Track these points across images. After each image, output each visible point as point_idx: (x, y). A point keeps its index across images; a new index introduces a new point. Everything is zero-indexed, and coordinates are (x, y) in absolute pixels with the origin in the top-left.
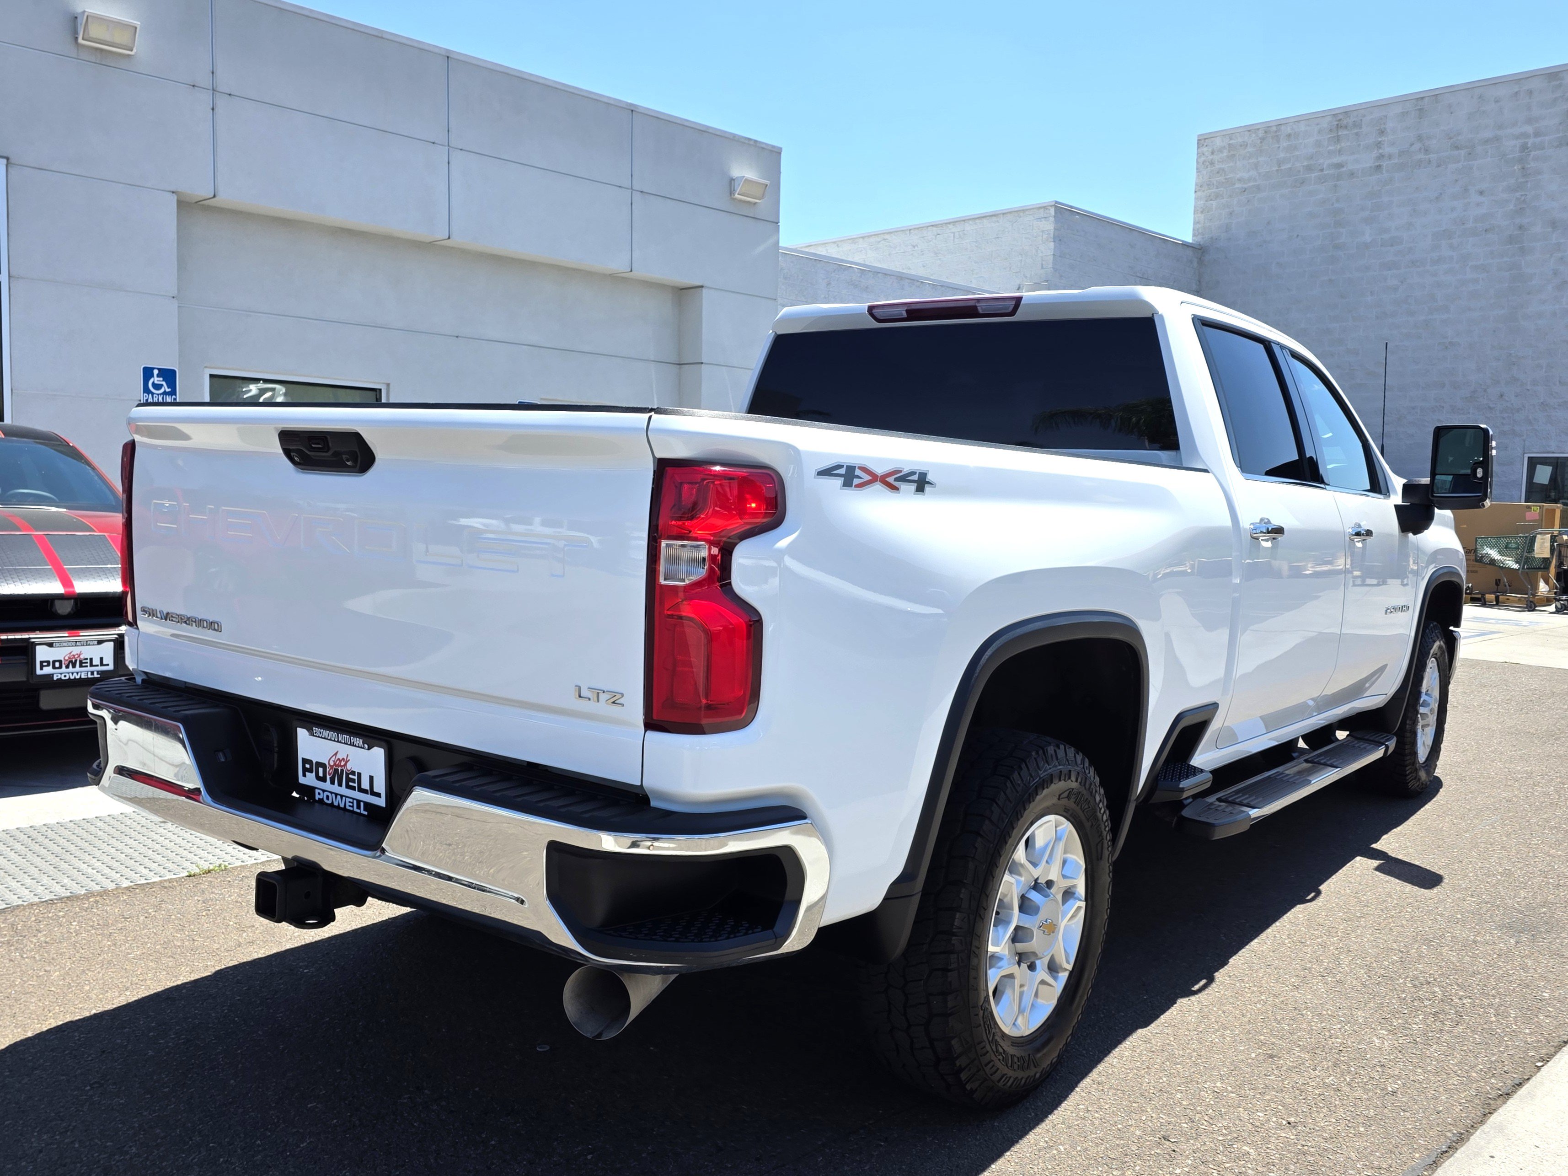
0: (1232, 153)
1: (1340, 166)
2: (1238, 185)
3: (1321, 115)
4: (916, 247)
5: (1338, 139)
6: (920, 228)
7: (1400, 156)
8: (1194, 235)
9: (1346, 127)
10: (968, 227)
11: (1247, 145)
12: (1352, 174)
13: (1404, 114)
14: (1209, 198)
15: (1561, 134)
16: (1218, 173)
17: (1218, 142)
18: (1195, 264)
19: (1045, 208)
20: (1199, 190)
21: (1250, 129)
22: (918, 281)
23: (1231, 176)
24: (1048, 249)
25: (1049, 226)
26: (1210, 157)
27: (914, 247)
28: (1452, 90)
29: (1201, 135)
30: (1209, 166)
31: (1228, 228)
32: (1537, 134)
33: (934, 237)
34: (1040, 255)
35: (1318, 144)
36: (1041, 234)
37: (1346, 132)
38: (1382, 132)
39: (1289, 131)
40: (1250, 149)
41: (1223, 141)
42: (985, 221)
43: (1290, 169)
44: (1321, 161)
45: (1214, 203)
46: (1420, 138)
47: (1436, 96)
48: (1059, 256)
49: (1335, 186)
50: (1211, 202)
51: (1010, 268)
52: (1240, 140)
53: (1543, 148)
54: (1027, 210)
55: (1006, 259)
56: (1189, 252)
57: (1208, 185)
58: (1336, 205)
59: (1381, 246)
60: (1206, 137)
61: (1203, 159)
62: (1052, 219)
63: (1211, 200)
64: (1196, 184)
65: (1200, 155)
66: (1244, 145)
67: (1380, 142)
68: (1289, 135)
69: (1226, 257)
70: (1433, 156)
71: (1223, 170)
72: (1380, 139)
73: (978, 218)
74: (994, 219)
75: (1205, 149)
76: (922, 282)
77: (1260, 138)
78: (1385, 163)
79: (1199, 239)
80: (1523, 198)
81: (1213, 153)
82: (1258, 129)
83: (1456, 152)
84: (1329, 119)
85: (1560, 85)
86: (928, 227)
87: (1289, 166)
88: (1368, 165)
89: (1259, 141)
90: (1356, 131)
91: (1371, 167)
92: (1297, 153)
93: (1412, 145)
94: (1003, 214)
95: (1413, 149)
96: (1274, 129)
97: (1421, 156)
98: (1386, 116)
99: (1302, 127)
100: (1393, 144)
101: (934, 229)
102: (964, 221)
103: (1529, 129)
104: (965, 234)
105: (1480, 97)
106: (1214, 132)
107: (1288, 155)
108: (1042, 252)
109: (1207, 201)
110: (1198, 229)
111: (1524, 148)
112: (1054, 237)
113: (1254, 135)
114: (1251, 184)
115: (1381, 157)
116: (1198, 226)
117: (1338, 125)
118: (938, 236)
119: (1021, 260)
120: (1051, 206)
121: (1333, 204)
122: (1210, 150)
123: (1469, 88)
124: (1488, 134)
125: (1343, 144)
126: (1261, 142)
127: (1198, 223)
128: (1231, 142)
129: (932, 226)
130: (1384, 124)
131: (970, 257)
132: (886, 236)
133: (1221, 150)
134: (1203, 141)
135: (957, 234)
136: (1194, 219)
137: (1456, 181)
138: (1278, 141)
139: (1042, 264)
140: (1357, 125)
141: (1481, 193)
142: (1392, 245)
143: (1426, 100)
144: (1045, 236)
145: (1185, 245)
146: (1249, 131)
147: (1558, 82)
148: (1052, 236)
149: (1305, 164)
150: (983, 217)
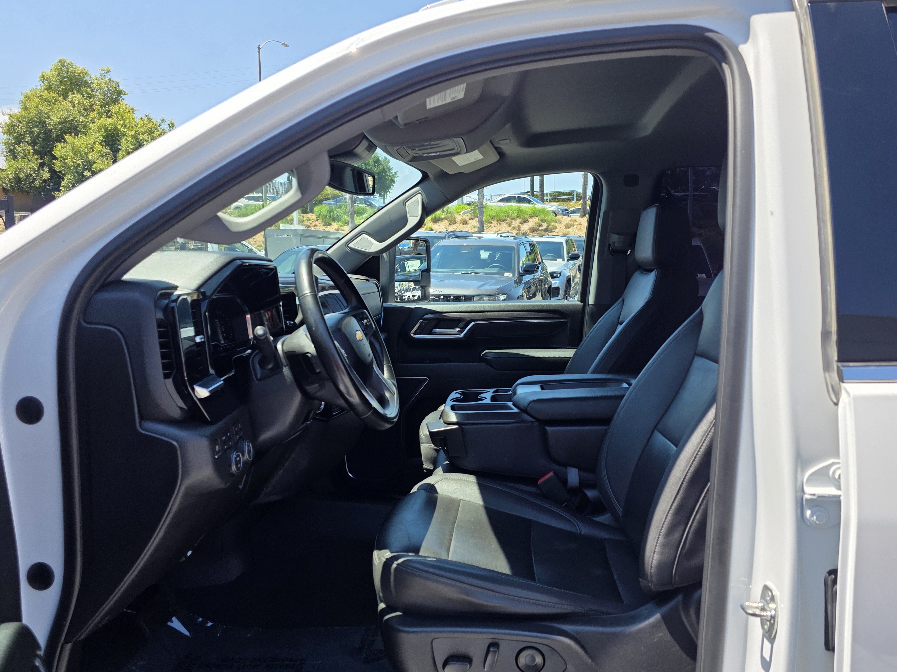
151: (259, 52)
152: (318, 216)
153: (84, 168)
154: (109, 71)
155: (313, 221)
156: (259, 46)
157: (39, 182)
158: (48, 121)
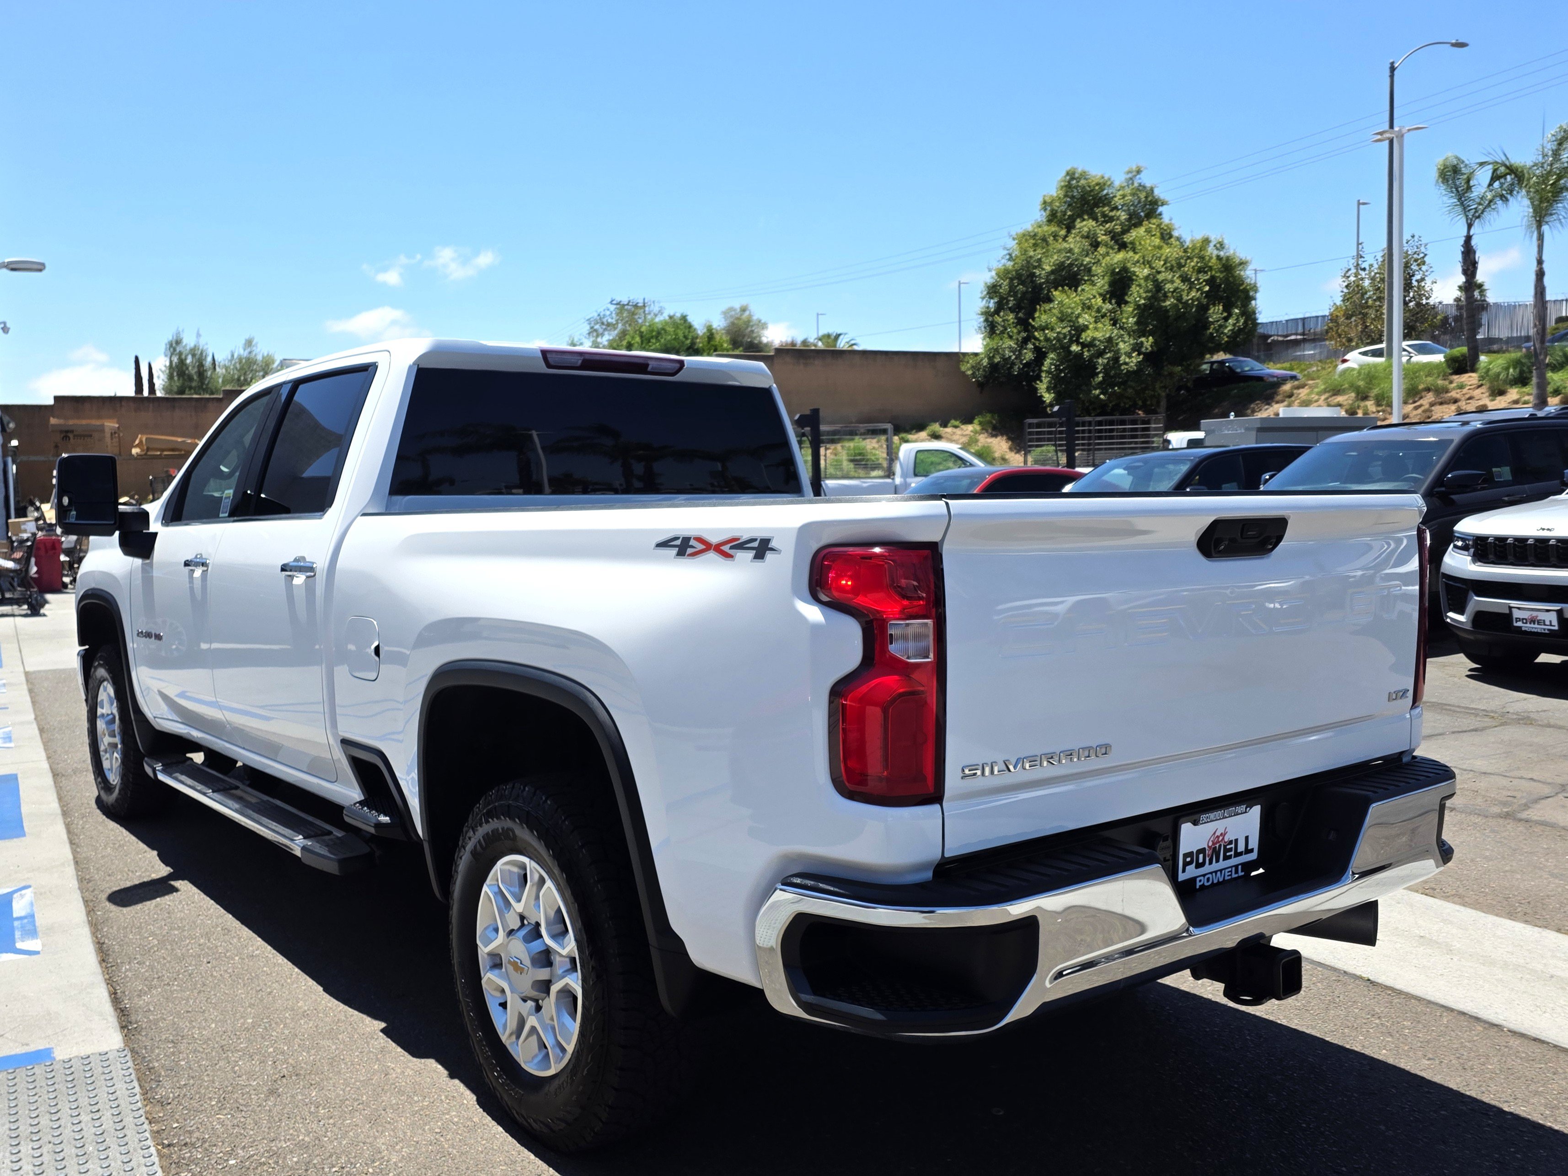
151: (1392, 77)
152: (1482, 378)
153: (1071, 339)
154: (1139, 172)
155: (1469, 389)
156: (1392, 64)
157: (1019, 368)
158: (1037, 272)
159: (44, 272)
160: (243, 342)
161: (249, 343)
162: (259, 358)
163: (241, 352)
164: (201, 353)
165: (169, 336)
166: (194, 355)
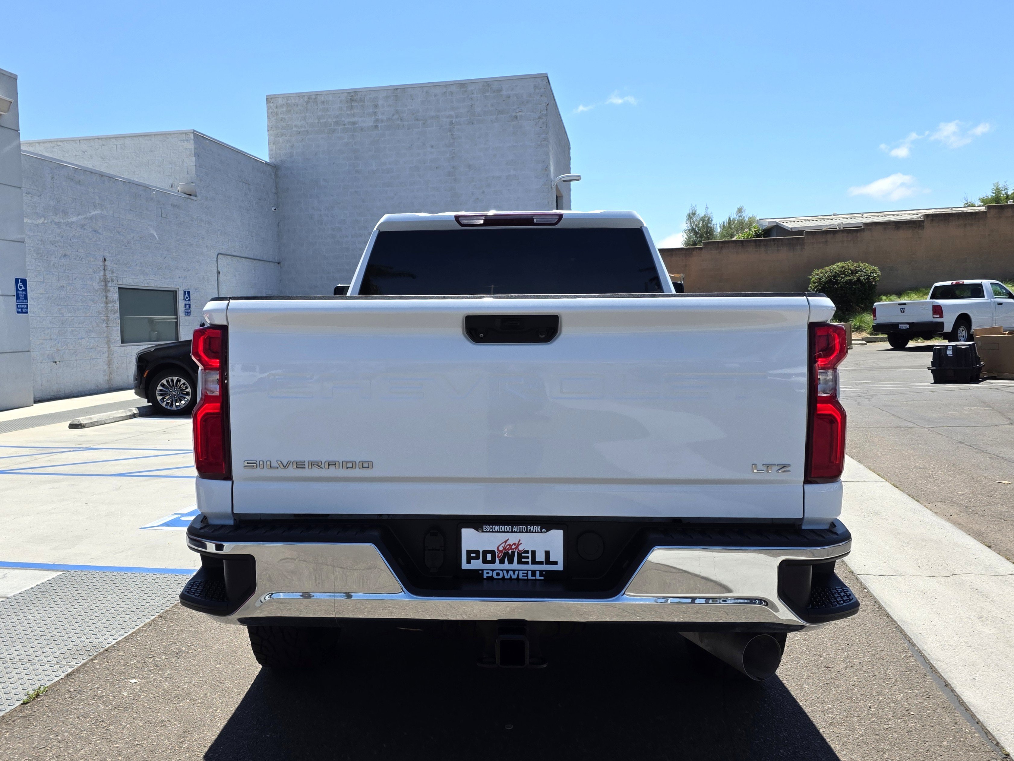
0: (289, 109)
1: (354, 123)
2: (295, 129)
3: (341, 92)
4: (86, 153)
5: (352, 108)
6: (88, 140)
7: (387, 121)
8: (270, 158)
9: (356, 101)
10: (127, 142)
11: (298, 105)
12: (362, 129)
13: (387, 97)
14: (277, 136)
15: (468, 118)
16: (281, 120)
17: (280, 101)
18: (273, 176)
19: (186, 133)
20: (270, 130)
21: (300, 95)
22: (113, 178)
23: (290, 123)
24: (191, 162)
25: (191, 145)
26: (276, 110)
27: (84, 152)
28: (413, 87)
29: (269, 95)
30: (275, 115)
31: (291, 155)
32: (457, 117)
33: (100, 147)
34: (186, 165)
35: (341, 109)
36: (185, 151)
37: (356, 104)
38: (376, 106)
39: (323, 99)
40: (300, 107)
41: (283, 101)
42: (141, 139)
43: (326, 122)
44: (343, 119)
45: (281, 139)
46: (397, 112)
47: (404, 89)
48: (199, 166)
49: (353, 135)
50: (279, 138)
51: (164, 172)
52: (293, 101)
53: (461, 125)
54: (173, 134)
55: (160, 166)
56: (269, 168)
57: (276, 127)
58: (354, 147)
59: (382, 172)
60: (271, 97)
61: (271, 110)
62: (192, 142)
63: (278, 137)
64: (268, 126)
65: (269, 108)
66: (296, 105)
67: (376, 112)
68: (323, 102)
69: (292, 173)
70: (406, 123)
71: (284, 119)
72: (375, 110)
73: (135, 136)
74: (148, 138)
75: (272, 105)
76: (116, 179)
77: (306, 102)
78: (380, 125)
79: (273, 160)
80: (453, 151)
81: (277, 107)
82: (304, 96)
83: (417, 122)
84: (346, 94)
85: (466, 91)
86: (94, 139)
87: (324, 120)
88: (370, 125)
89: (305, 103)
90: (362, 104)
91: (372, 126)
92: (329, 113)
93: (393, 115)
94: (155, 135)
95: (394, 117)
96: (314, 97)
97: (399, 122)
98: (378, 97)
99: (331, 98)
100: (383, 114)
101: (100, 141)
102: (124, 137)
103: (452, 113)
104: (125, 147)
105: (427, 93)
106: (278, 95)
107: (323, 114)
108: (187, 163)
109: (276, 137)
110: (272, 155)
111: (451, 123)
112: (195, 153)
113: (301, 99)
114: (303, 129)
115: (377, 120)
116: (272, 152)
117: (351, 99)
118: (103, 147)
119: (172, 168)
120: (191, 133)
121: (352, 146)
122: (275, 105)
123: (422, 87)
124: (432, 113)
125: (355, 111)
126: (306, 104)
127: (272, 150)
128: (288, 102)
129: (98, 139)
130: (377, 101)
131: (131, 163)
132: (59, 143)
133: (282, 106)
134: (270, 99)
135: (119, 146)
136: (269, 147)
137: (419, 138)
138: (317, 105)
139: (188, 172)
140: (362, 100)
141: (432, 146)
142: (388, 173)
143: (399, 90)
144: (188, 153)
145: (266, 163)
146: (299, 96)
147: (465, 89)
148: (193, 152)
149: (334, 120)
150: (139, 136)
159: (580, 181)
160: (736, 209)
161: (740, 210)
162: (747, 219)
163: (734, 216)
164: (708, 220)
165: (688, 211)
166: (703, 221)
